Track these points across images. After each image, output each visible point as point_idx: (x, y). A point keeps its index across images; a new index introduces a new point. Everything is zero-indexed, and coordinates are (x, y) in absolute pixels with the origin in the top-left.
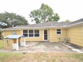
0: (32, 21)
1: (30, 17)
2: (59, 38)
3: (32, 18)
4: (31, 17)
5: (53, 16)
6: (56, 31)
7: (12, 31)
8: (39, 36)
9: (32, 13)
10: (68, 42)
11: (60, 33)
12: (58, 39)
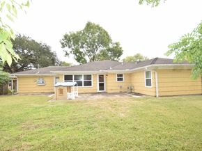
0: (67, 54)
1: (61, 45)
2: (121, 87)
3: (66, 48)
4: (64, 47)
5: (111, 46)
6: (117, 77)
7: (36, 77)
8: (91, 85)
9: (66, 37)
10: (131, 92)
11: (121, 79)
12: (119, 88)
